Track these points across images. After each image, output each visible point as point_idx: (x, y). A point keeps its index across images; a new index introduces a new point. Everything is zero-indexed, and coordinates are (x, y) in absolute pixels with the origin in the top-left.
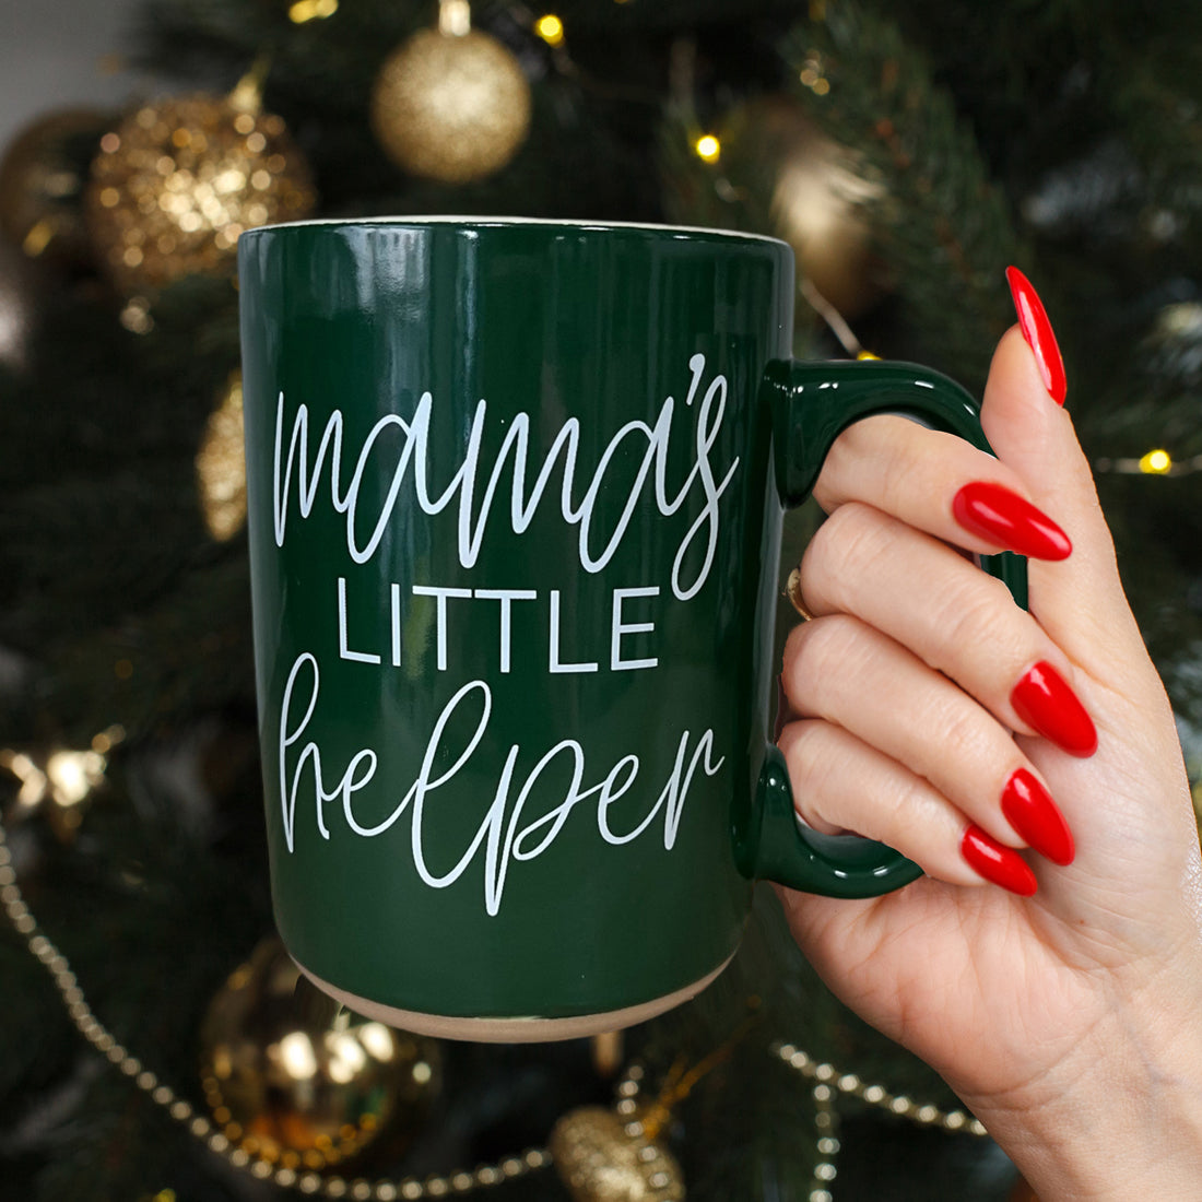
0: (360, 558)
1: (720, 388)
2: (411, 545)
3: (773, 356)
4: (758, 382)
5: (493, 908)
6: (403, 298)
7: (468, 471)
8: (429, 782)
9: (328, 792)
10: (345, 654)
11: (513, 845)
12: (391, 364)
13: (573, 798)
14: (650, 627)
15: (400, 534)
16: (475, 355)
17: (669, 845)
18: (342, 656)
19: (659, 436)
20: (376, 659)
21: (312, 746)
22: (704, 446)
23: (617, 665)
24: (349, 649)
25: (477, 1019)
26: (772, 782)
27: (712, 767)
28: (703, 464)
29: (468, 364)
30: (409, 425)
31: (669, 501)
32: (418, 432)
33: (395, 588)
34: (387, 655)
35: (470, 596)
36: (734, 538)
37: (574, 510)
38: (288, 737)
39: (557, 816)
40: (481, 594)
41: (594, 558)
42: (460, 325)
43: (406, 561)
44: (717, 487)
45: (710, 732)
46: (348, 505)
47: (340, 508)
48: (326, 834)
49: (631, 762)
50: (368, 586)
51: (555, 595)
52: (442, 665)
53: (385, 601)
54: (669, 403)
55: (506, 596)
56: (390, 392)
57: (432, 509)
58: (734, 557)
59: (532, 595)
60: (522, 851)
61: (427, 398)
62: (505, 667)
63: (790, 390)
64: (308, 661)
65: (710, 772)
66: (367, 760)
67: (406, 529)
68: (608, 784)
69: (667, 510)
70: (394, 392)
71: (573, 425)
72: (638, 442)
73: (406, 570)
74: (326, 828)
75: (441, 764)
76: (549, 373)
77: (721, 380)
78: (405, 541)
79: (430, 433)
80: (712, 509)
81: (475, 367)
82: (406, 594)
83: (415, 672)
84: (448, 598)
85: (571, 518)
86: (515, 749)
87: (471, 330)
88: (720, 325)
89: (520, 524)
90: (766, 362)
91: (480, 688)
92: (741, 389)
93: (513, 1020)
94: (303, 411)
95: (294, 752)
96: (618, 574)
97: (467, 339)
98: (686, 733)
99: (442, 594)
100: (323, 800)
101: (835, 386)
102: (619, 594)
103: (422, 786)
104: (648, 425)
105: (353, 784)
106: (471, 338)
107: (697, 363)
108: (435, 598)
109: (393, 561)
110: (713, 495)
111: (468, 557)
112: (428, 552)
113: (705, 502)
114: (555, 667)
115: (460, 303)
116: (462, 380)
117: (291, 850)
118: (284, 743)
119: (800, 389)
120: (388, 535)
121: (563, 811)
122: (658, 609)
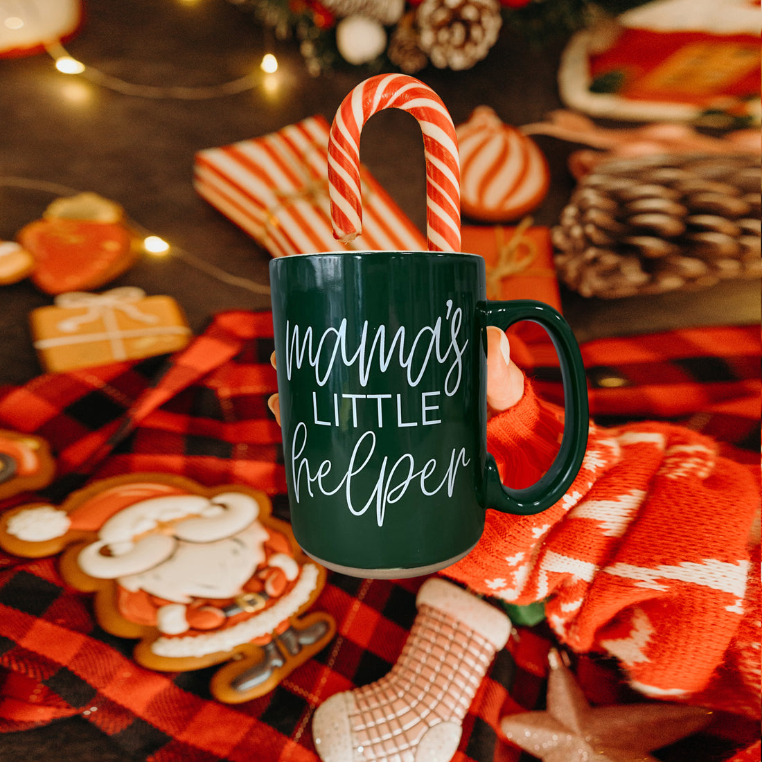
1: (459, 312)
2: (341, 378)
3: (479, 299)
5: (380, 523)
6: (333, 283)
7: (362, 348)
8: (352, 473)
9: (312, 478)
10: (317, 422)
13: (410, 477)
14: (437, 407)
15: (337, 374)
16: (363, 303)
19: (436, 332)
20: (329, 424)
21: (305, 459)
22: (454, 335)
23: (425, 423)
24: (318, 420)
25: (376, 570)
26: (490, 468)
27: (465, 463)
28: (454, 342)
29: (360, 307)
30: (338, 331)
31: (442, 358)
32: (342, 334)
33: (336, 395)
34: (333, 422)
37: (404, 362)
38: (295, 456)
40: (369, 396)
41: (413, 381)
42: (356, 292)
43: (339, 384)
44: (460, 351)
45: (464, 449)
46: (315, 363)
47: (312, 365)
48: (312, 495)
49: (433, 462)
51: (399, 396)
52: (355, 425)
55: (379, 397)
57: (349, 364)
58: (469, 379)
60: (391, 500)
61: (345, 321)
62: (380, 425)
63: (487, 312)
64: (302, 425)
65: (465, 465)
66: (327, 464)
68: (424, 471)
69: (441, 361)
70: (332, 319)
71: (402, 329)
72: (428, 335)
73: (340, 388)
75: (357, 465)
76: (392, 309)
77: (459, 310)
79: (346, 334)
80: (459, 360)
81: (363, 308)
82: (340, 398)
83: (345, 428)
84: (356, 399)
85: (403, 365)
86: (386, 458)
87: (360, 294)
88: (457, 288)
89: (383, 368)
90: (477, 301)
91: (371, 434)
92: (468, 313)
93: (391, 570)
94: (296, 327)
95: (298, 462)
96: (423, 387)
97: (359, 298)
98: (454, 450)
99: (354, 397)
102: (424, 395)
103: (349, 474)
105: (322, 474)
106: (361, 296)
107: (450, 303)
108: (351, 399)
110: (459, 354)
112: (348, 380)
113: (456, 357)
114: (400, 425)
116: (358, 313)
118: (294, 459)
119: (491, 312)
121: (407, 483)
122: (440, 400)
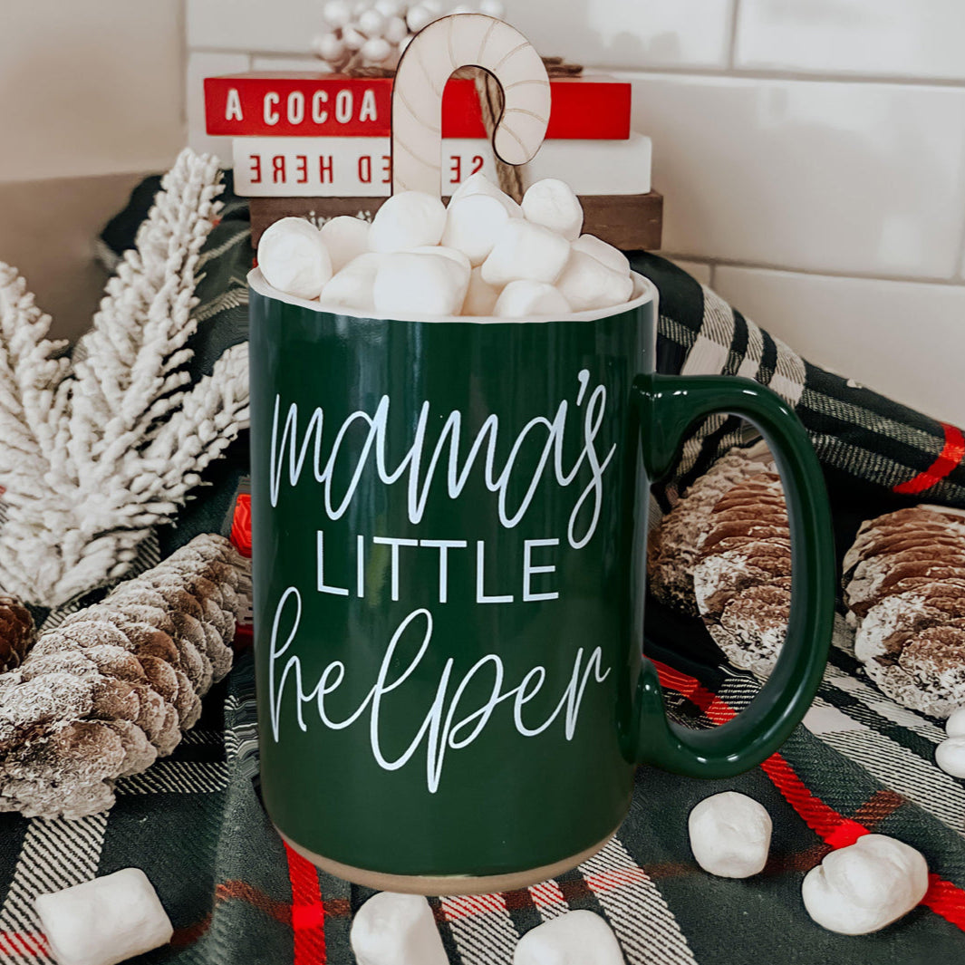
0: (334, 516)
4: (629, 390)
11: (449, 736)
12: (359, 375)
17: (569, 736)
18: (320, 589)
35: (416, 544)
36: (614, 503)
39: (482, 714)
50: (340, 538)
53: (353, 548)
54: (564, 405)
56: (358, 395)
59: (463, 544)
67: (369, 495)
74: (305, 723)
78: (368, 505)
100: (302, 701)
101: (685, 393)
104: (549, 420)
109: (359, 518)
111: (415, 516)
115: (410, 332)
117: (277, 739)
120: (356, 500)
